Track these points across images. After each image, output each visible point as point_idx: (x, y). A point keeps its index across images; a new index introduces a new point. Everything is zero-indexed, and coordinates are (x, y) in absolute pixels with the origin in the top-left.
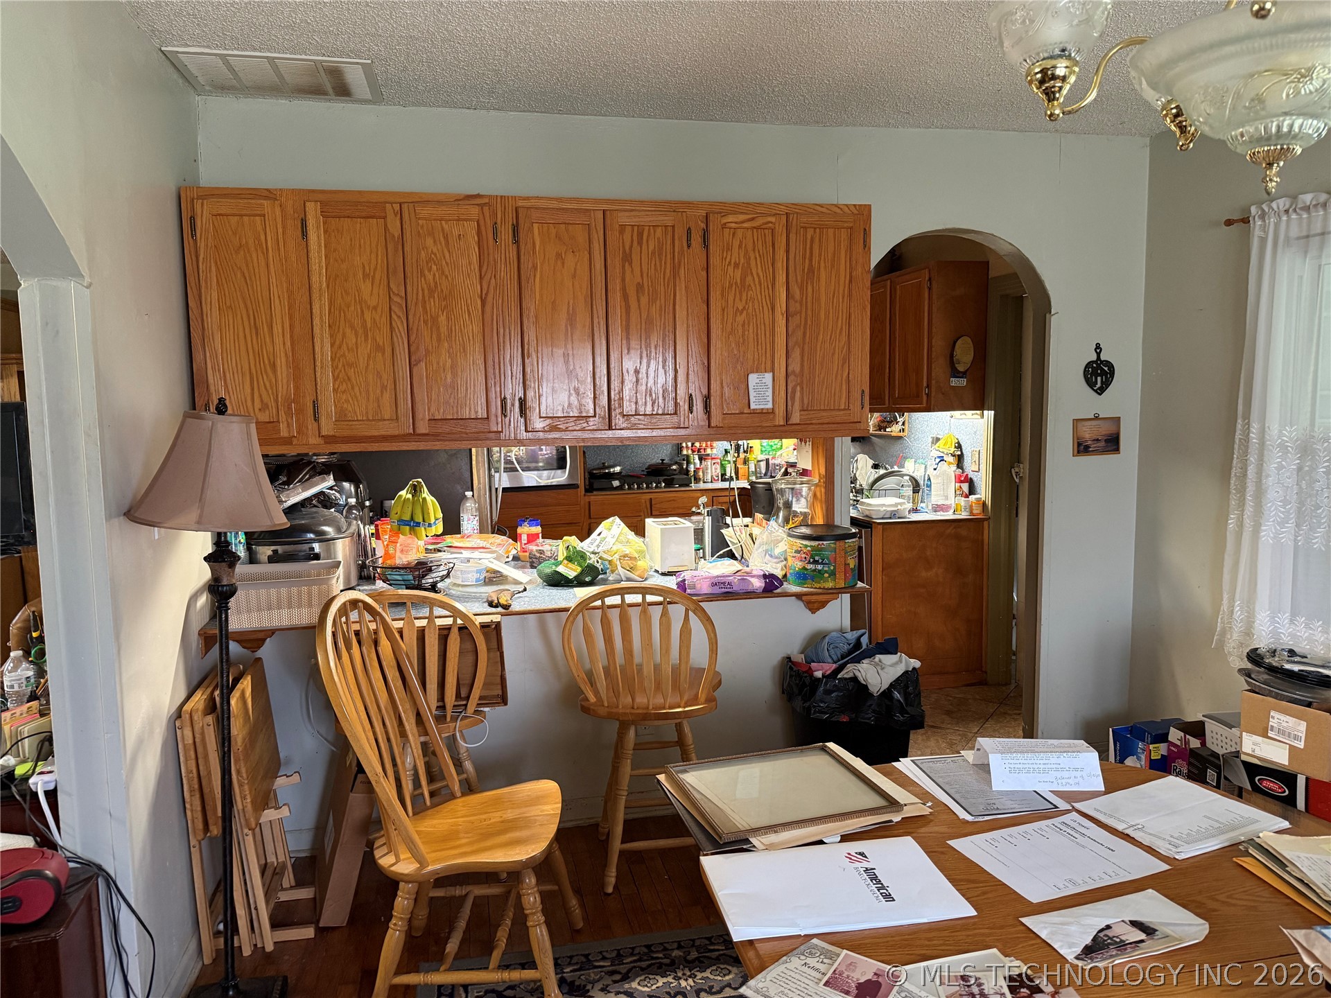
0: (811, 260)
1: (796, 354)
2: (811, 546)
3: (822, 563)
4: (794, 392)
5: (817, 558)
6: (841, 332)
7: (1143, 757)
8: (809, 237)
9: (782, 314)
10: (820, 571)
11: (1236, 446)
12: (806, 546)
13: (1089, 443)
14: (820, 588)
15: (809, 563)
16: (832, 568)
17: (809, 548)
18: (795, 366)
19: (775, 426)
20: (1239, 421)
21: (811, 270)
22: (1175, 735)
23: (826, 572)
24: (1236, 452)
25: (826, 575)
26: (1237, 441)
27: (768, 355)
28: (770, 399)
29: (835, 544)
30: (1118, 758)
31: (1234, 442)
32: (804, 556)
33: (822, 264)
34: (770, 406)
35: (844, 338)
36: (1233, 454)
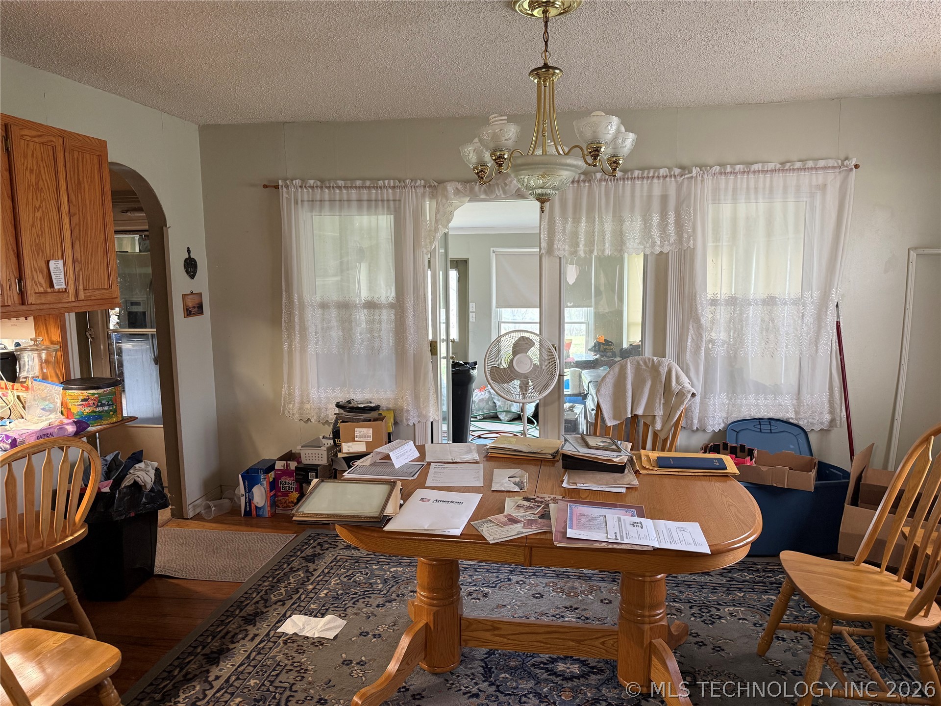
0: (78, 175)
1: (77, 246)
2: (98, 394)
3: (108, 405)
4: (79, 275)
5: (103, 402)
6: (100, 232)
7: (265, 483)
8: (76, 157)
9: (66, 214)
10: (106, 411)
11: (283, 307)
12: (94, 394)
13: (191, 309)
14: (108, 424)
15: (98, 406)
16: (114, 407)
17: (96, 396)
18: (78, 255)
19: (69, 302)
20: (284, 293)
21: (79, 183)
22: (279, 465)
23: (111, 411)
24: (284, 309)
25: (111, 413)
26: (284, 304)
27: (59, 246)
28: (63, 280)
29: (114, 389)
30: (247, 489)
31: (282, 305)
32: (92, 402)
33: (85, 180)
34: (63, 286)
35: (102, 236)
36: (282, 310)
